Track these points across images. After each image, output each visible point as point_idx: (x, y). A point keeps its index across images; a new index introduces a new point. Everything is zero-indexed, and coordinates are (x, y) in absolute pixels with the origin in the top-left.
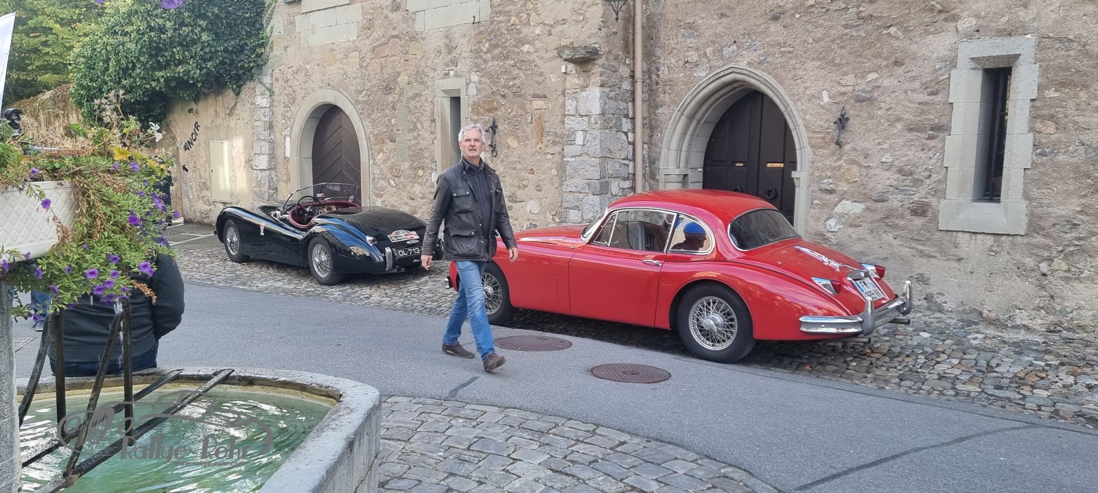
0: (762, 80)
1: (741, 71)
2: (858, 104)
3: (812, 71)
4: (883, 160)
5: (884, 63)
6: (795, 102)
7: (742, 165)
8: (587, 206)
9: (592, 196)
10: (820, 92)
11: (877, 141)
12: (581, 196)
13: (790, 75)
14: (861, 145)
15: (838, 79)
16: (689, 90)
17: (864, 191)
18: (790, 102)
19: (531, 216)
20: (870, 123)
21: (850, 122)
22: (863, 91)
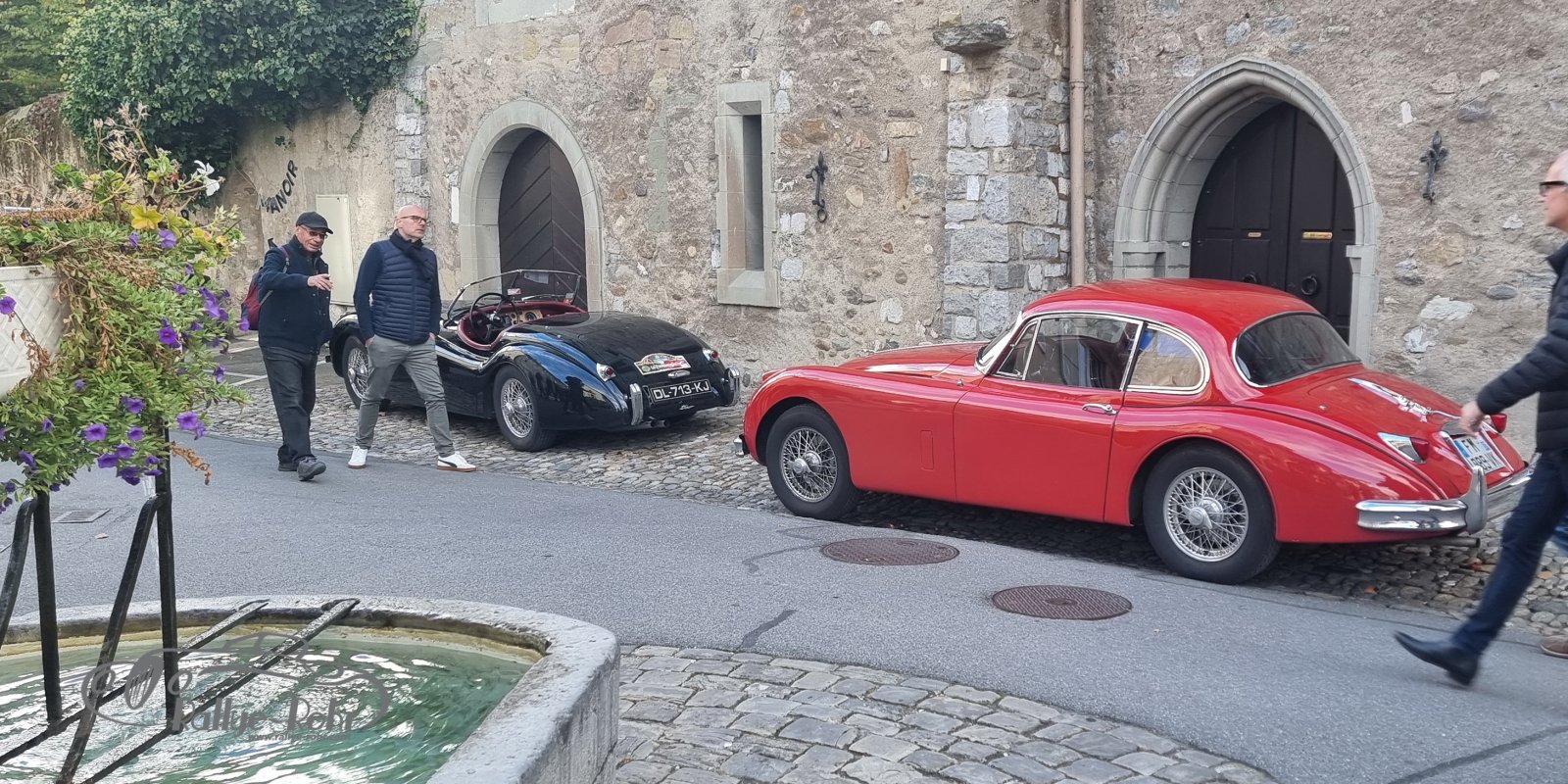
0: (1294, 83)
1: (1257, 68)
2: (1463, 127)
3: (1384, 67)
4: (1506, 225)
5: (1510, 53)
6: (1352, 122)
7: (1259, 235)
8: (987, 310)
9: (995, 291)
10: (1397, 105)
11: (1495, 192)
12: (976, 291)
13: (1344, 75)
14: (1467, 198)
15: (1428, 81)
16: (1166, 102)
17: (1472, 281)
18: (1345, 124)
19: (888, 328)
20: (1484, 161)
21: (1449, 157)
22: (1474, 102)
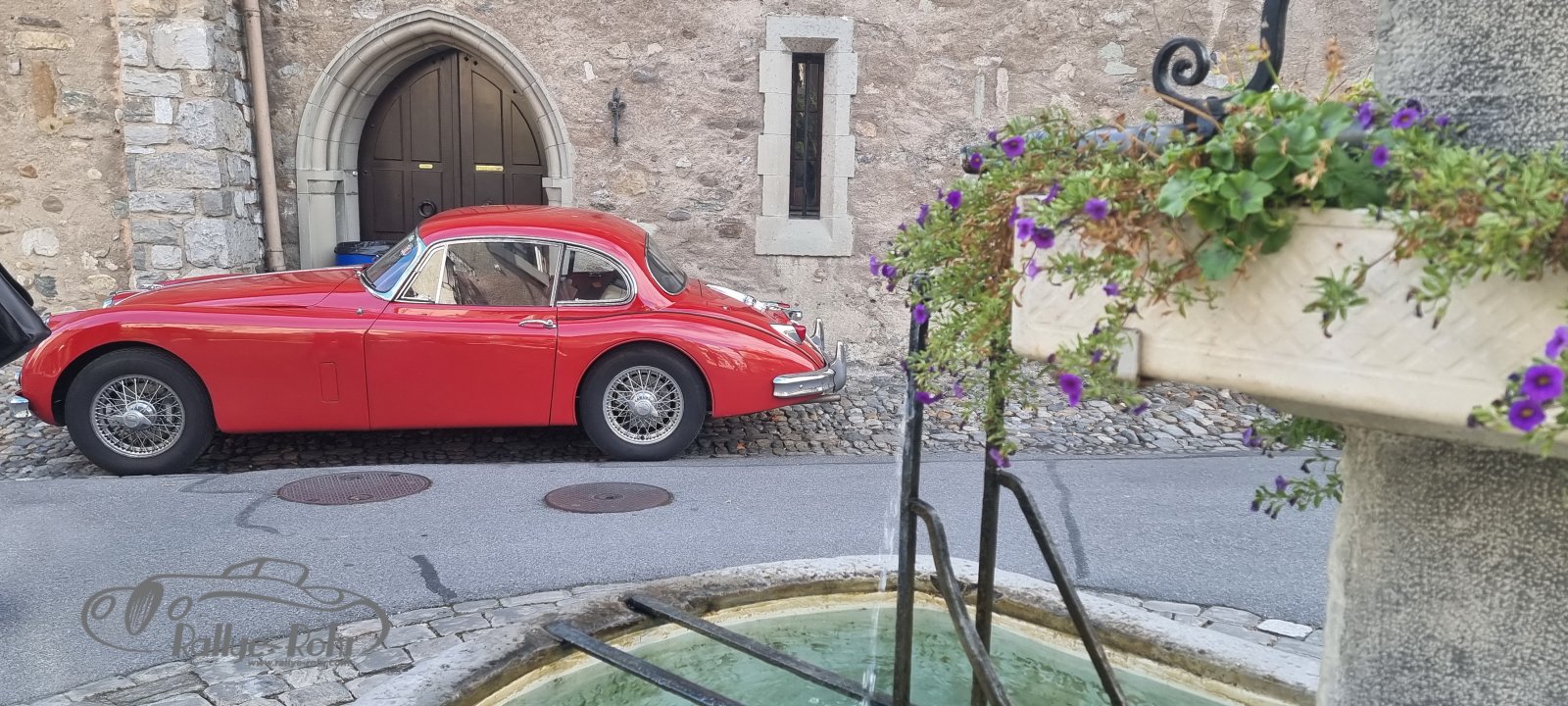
0: (484, 36)
1: (446, 19)
2: (637, 86)
3: (566, 31)
4: (679, 164)
5: (669, 32)
6: (543, 75)
7: (430, 166)
8: (196, 238)
9: (205, 219)
10: (580, 64)
11: (667, 139)
12: (177, 219)
13: (531, 35)
14: (645, 142)
15: (606, 47)
16: (346, 40)
17: (655, 207)
18: (536, 75)
19: (33, 260)
20: (656, 114)
21: (628, 109)
22: (644, 68)
